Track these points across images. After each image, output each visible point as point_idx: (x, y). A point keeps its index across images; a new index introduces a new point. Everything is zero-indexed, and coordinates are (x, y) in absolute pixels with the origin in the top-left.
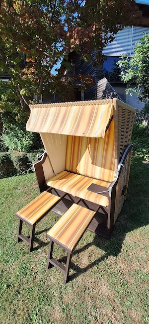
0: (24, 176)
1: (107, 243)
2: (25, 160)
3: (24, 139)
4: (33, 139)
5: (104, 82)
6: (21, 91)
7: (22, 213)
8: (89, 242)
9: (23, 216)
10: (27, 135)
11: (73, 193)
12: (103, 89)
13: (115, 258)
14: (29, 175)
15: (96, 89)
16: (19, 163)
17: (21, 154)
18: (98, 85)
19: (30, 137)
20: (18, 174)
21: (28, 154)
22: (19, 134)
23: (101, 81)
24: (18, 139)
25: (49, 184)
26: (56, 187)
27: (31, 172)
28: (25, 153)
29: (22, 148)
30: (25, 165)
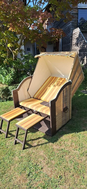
0: (5, 102)
1: (50, 138)
2: (7, 91)
3: (7, 76)
4: (14, 77)
5: (78, 31)
6: (8, 45)
7: (3, 116)
8: (40, 137)
9: (4, 117)
10: (10, 73)
11: (34, 109)
12: (76, 37)
13: (52, 144)
14: (8, 102)
15: (72, 37)
16: (2, 93)
17: (5, 86)
18: (73, 33)
19: (11, 75)
20: (1, 101)
21: (9, 87)
22: (4, 72)
23: (75, 30)
24: (3, 75)
25: (21, 104)
26: (25, 106)
27: (10, 99)
28: (7, 86)
29: (5, 82)
30: (6, 94)
